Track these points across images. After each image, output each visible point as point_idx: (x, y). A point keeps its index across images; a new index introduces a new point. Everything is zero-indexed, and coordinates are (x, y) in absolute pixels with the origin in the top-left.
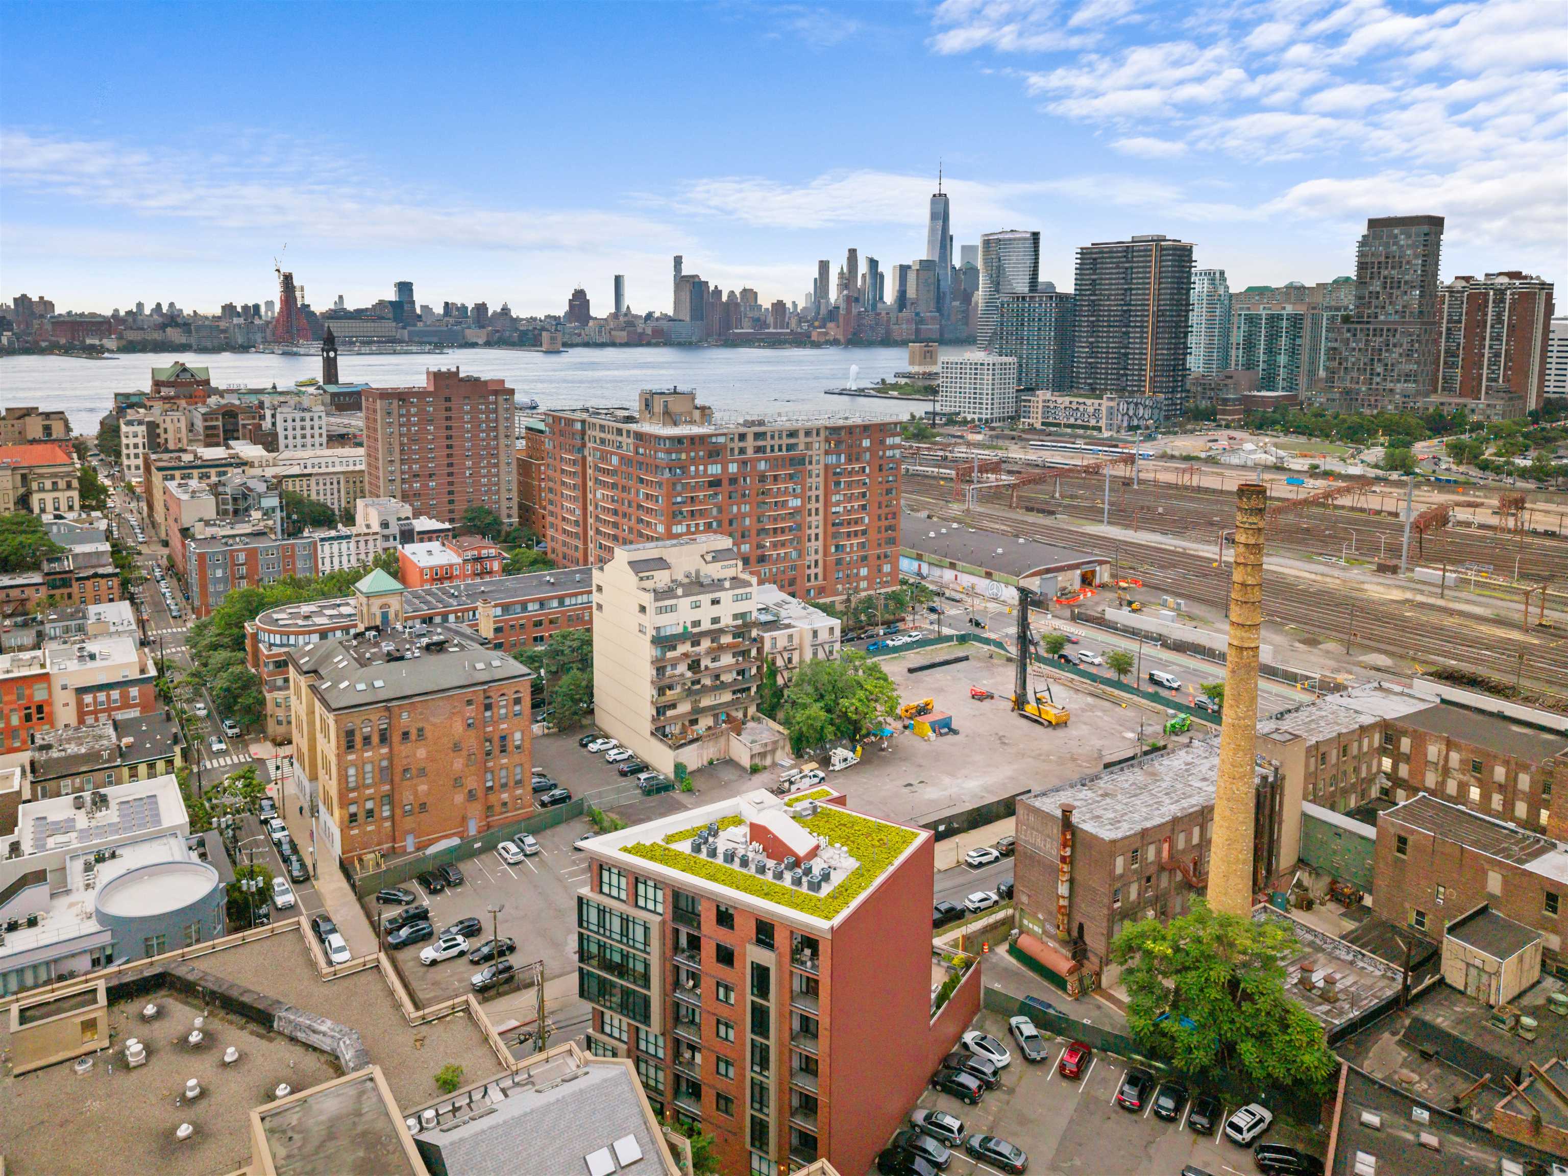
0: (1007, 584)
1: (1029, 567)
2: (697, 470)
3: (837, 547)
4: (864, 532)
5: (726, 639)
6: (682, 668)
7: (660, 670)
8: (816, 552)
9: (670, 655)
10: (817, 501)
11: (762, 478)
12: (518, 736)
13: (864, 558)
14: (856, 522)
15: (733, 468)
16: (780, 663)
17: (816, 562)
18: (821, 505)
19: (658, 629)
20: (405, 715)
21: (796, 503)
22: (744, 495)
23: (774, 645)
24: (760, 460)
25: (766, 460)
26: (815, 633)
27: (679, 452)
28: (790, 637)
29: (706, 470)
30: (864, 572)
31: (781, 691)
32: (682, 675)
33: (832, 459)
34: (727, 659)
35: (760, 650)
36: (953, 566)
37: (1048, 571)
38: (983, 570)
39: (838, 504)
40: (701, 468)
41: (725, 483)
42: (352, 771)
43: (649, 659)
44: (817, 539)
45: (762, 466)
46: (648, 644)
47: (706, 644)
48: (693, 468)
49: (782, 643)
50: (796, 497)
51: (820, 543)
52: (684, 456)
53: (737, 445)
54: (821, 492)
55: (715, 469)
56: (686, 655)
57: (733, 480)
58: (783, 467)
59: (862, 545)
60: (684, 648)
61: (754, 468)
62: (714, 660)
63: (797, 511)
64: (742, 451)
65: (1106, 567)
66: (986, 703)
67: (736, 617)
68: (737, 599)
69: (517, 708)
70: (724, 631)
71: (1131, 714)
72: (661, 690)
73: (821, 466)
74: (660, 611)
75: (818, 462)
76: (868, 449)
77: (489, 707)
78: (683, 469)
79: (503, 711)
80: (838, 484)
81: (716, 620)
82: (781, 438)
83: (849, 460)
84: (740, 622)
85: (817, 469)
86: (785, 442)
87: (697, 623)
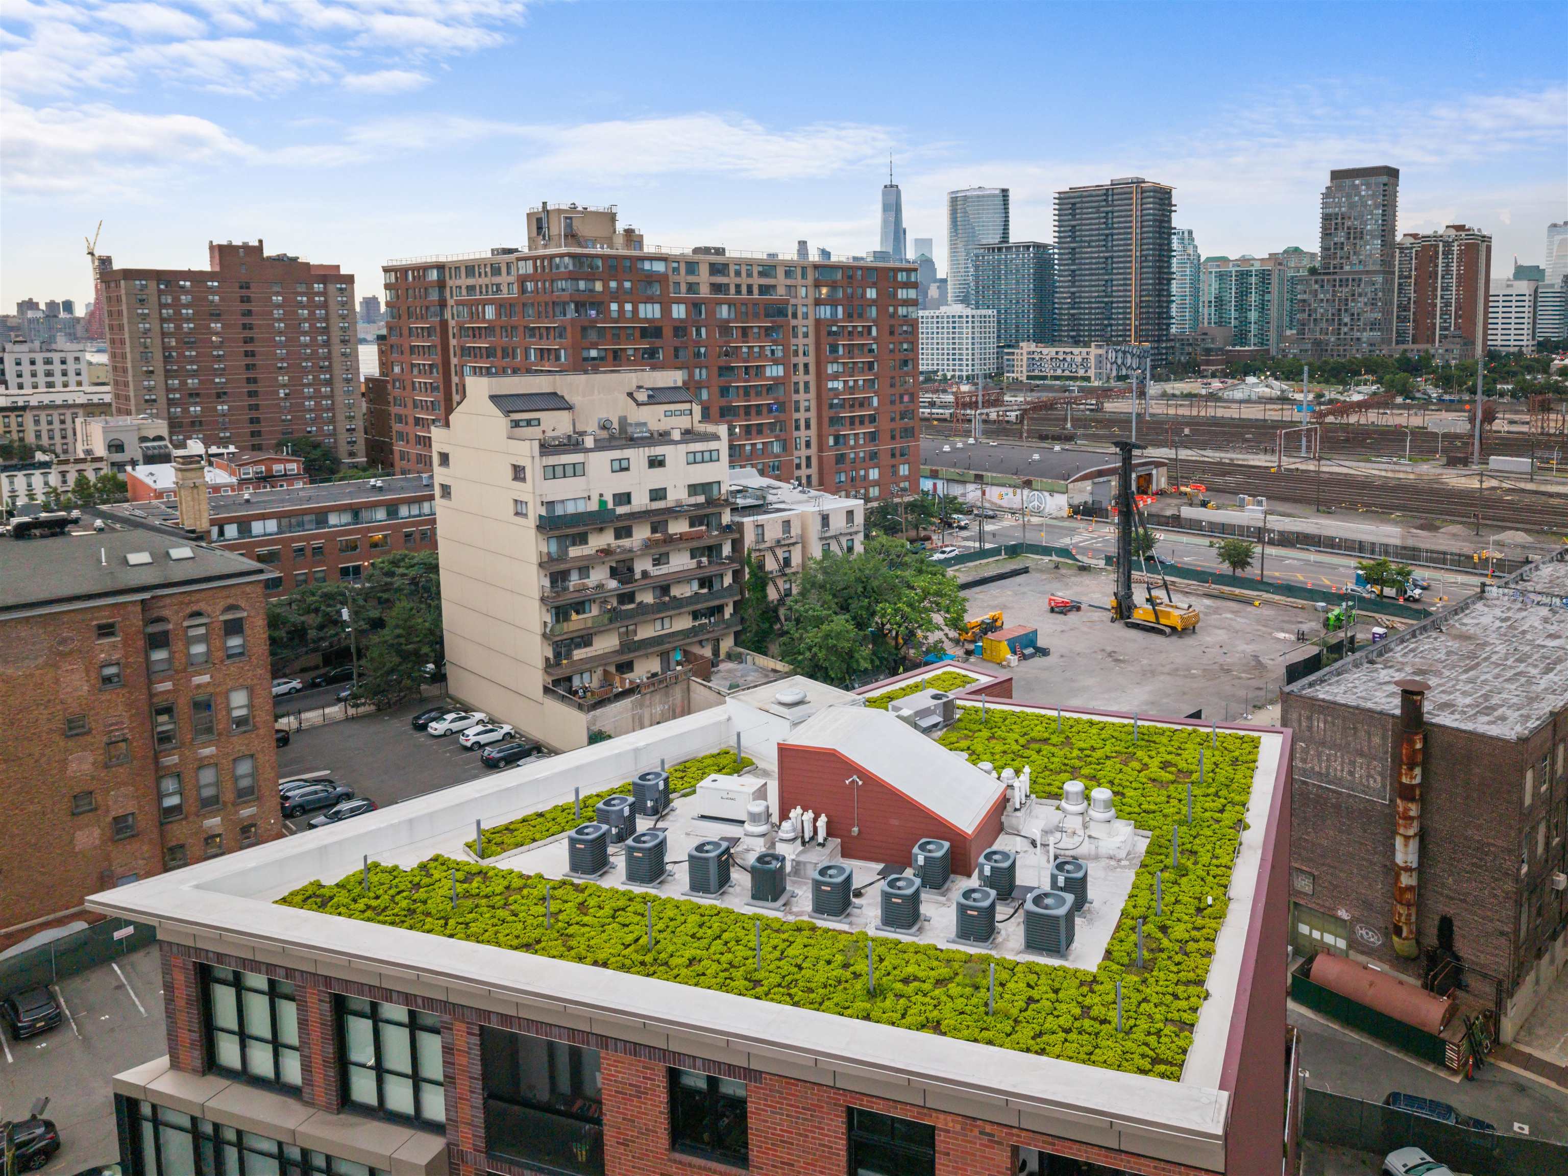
0: (1052, 492)
1: (1078, 469)
2: (621, 310)
3: (837, 438)
4: (872, 419)
5: (679, 527)
6: (599, 576)
7: (558, 578)
8: (808, 445)
9: (574, 552)
10: (807, 372)
11: (725, 328)
12: (239, 699)
13: (873, 456)
14: (863, 403)
15: (679, 312)
16: (771, 565)
17: (808, 458)
18: (811, 378)
19: (550, 504)
21: (778, 371)
22: (698, 354)
23: (760, 537)
24: (720, 303)
25: (730, 304)
26: (825, 519)
27: (590, 278)
28: (786, 524)
29: (635, 311)
30: (874, 474)
31: (775, 610)
32: (600, 586)
33: (825, 312)
34: (681, 561)
35: (737, 544)
36: (979, 479)
37: (1100, 473)
38: (1018, 480)
39: (835, 377)
40: (628, 307)
41: (668, 332)
43: (534, 559)
44: (808, 427)
45: (724, 312)
46: (533, 532)
47: (642, 533)
48: (614, 307)
49: (773, 533)
50: (776, 362)
51: (813, 432)
52: (599, 286)
53: (683, 278)
54: (811, 360)
55: (650, 311)
56: (606, 552)
57: (680, 329)
58: (756, 316)
59: (872, 437)
60: (599, 541)
61: (712, 313)
62: (657, 562)
63: (778, 382)
64: (692, 288)
65: (1163, 470)
66: (1072, 617)
67: (693, 489)
68: (694, 459)
69: (235, 642)
70: (673, 512)
71: (1267, 612)
72: (561, 613)
73: (810, 322)
74: (552, 473)
75: (805, 316)
76: (874, 302)
77: (159, 641)
78: (600, 305)
79: (199, 649)
80: (834, 349)
81: (658, 494)
82: (749, 275)
83: (849, 316)
84: (701, 499)
85: (804, 325)
86: (757, 281)
87: (624, 498)
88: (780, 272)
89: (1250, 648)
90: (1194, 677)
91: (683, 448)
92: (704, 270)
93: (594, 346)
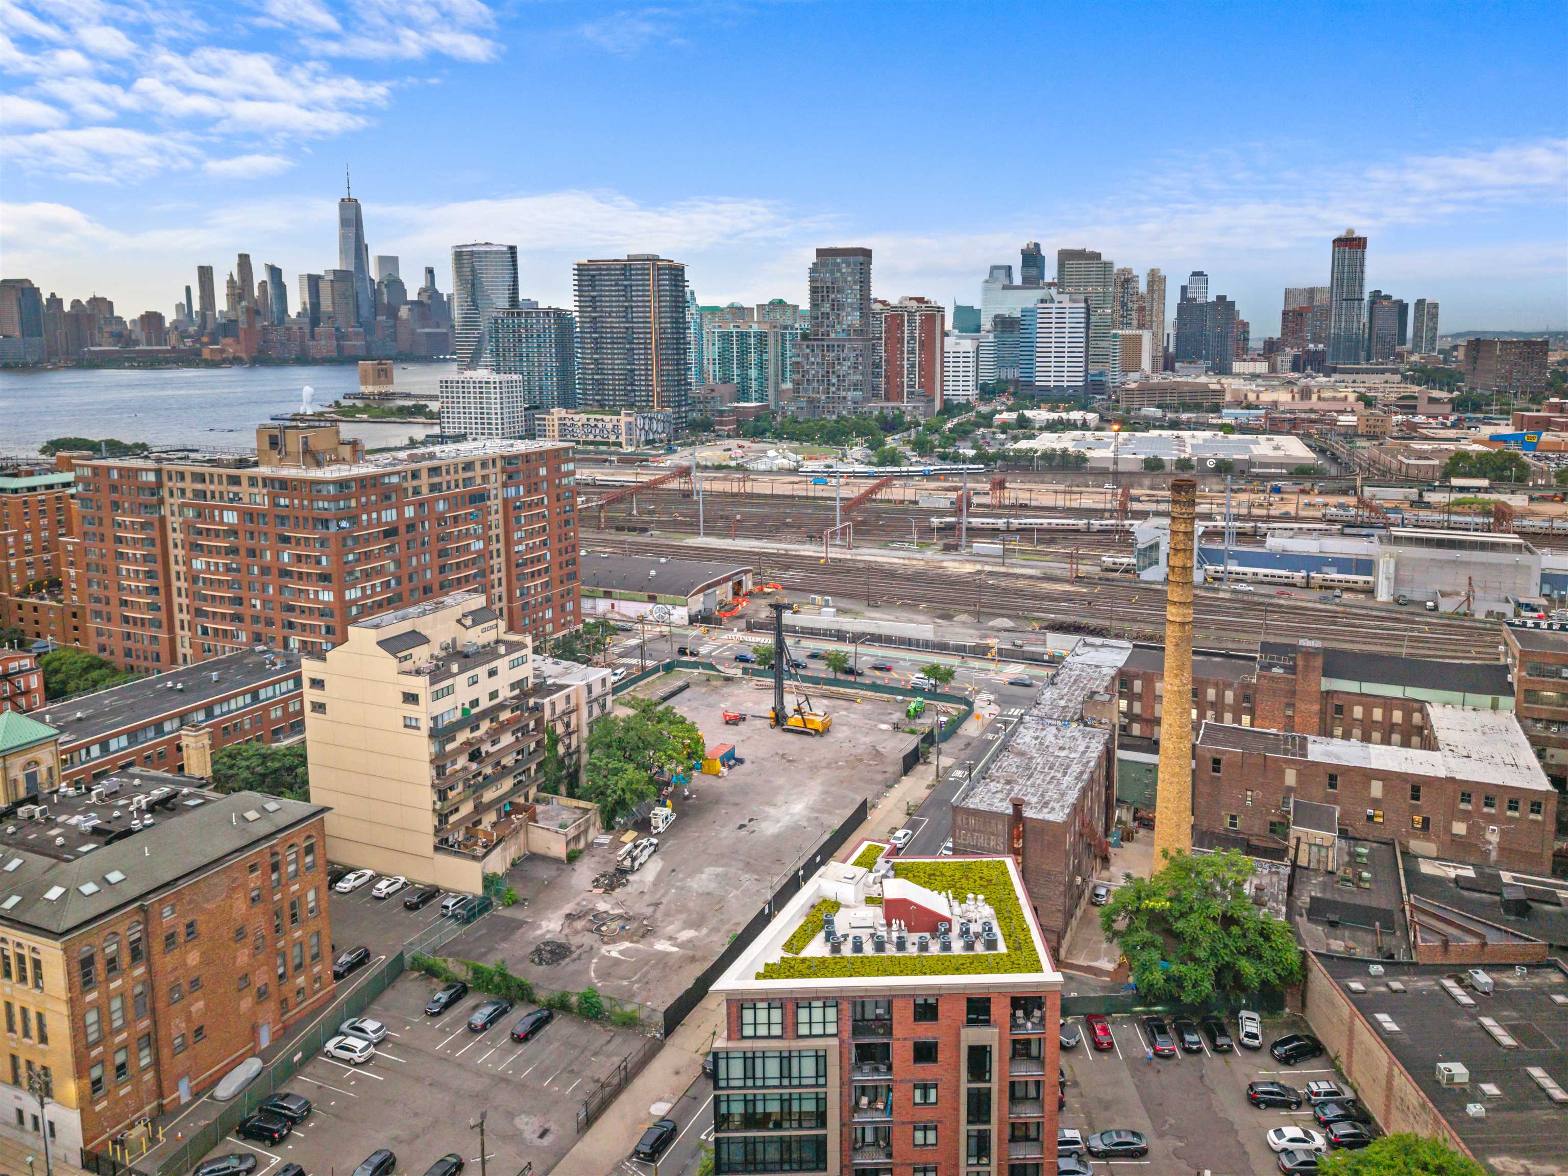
0: (674, 605)
1: (693, 585)
2: (370, 519)
3: (522, 588)
4: (547, 570)
5: (505, 715)
6: (462, 761)
7: (440, 770)
8: (500, 599)
9: (449, 747)
10: (498, 541)
11: (441, 519)
12: (311, 895)
13: (548, 600)
14: (539, 559)
15: (409, 512)
16: (560, 729)
17: (501, 610)
18: (501, 546)
19: (435, 719)
20: (167, 911)
21: (477, 545)
22: (423, 544)
23: (553, 710)
24: (437, 499)
25: (445, 499)
26: (589, 688)
27: (348, 498)
28: (568, 697)
29: (379, 517)
30: (549, 614)
31: (563, 761)
32: (464, 769)
33: (512, 491)
34: (507, 739)
35: (539, 719)
36: (608, 595)
37: (709, 586)
38: (645, 595)
39: (520, 542)
40: (374, 515)
41: (402, 529)
42: (92, 1017)
43: (428, 759)
44: (500, 584)
45: (441, 506)
46: (426, 740)
47: (485, 725)
48: (365, 517)
49: (560, 707)
50: (478, 538)
51: (503, 589)
52: (353, 503)
53: (410, 484)
54: (501, 531)
55: (390, 515)
56: (468, 743)
57: (411, 527)
58: (464, 506)
59: (546, 585)
60: (464, 736)
61: (432, 509)
62: (494, 743)
63: (481, 554)
64: (416, 491)
65: (750, 575)
66: (742, 726)
67: (513, 686)
68: (514, 665)
69: (309, 859)
70: (501, 707)
71: (868, 707)
72: (442, 795)
73: (499, 501)
74: (437, 696)
75: (496, 497)
76: (545, 478)
77: (275, 867)
78: (354, 519)
79: (292, 868)
80: (518, 520)
81: (493, 695)
82: (456, 472)
83: (528, 492)
84: (517, 692)
85: (495, 504)
86: (462, 475)
87: (475, 703)
88: (478, 466)
89: (868, 740)
90: (842, 767)
91: (507, 659)
92: (424, 474)
93: (351, 551)
